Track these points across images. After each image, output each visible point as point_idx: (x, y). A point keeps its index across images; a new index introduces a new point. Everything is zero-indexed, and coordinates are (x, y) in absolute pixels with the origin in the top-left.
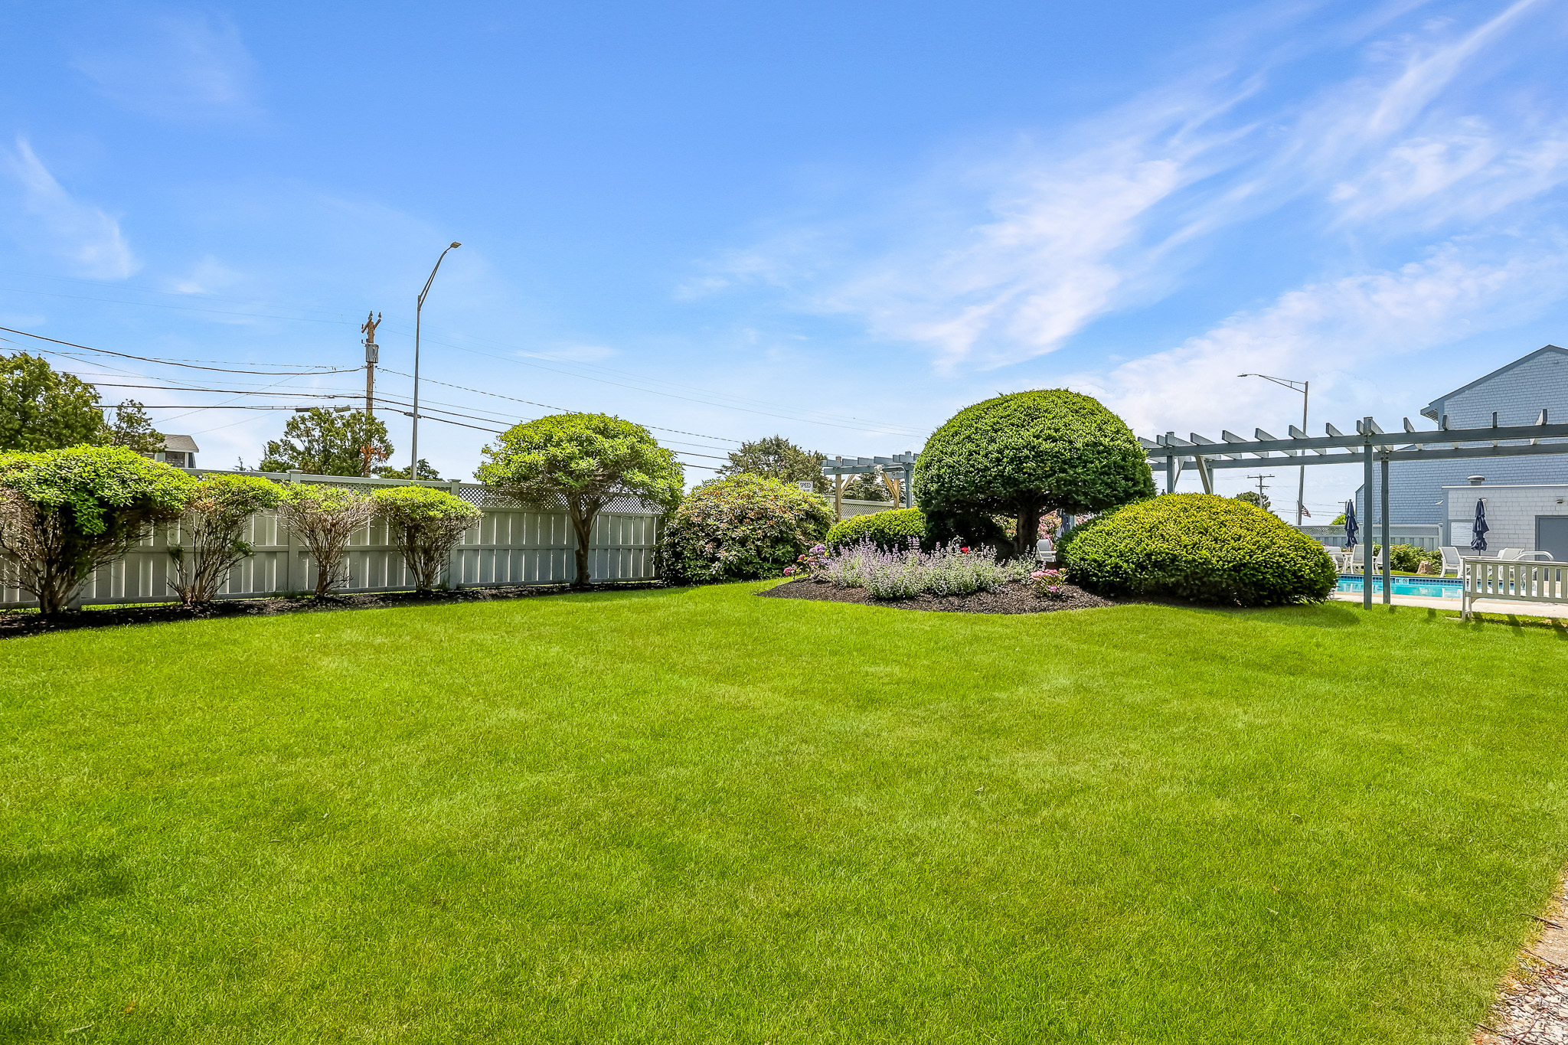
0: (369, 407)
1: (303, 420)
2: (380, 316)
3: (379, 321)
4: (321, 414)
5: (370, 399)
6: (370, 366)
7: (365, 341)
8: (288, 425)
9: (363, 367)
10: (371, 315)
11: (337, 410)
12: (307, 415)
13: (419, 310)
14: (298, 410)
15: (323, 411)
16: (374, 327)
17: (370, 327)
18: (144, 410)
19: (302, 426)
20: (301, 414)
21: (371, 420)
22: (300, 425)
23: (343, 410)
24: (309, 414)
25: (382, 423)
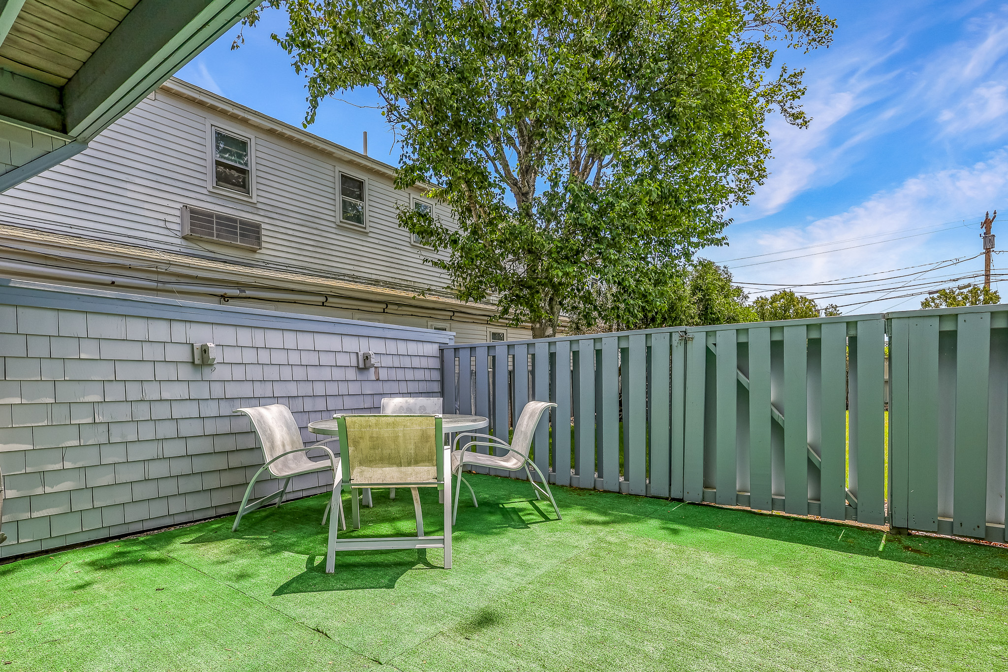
0: (987, 282)
1: (933, 299)
2: (995, 213)
3: (994, 217)
4: (946, 293)
5: (987, 276)
6: (988, 252)
8: (922, 304)
9: (981, 254)
10: (987, 214)
11: (960, 288)
12: (935, 296)
14: (930, 293)
15: (948, 291)
16: (991, 222)
17: (987, 223)
18: (838, 309)
19: (933, 304)
20: (931, 296)
21: (986, 292)
22: (930, 303)
23: (965, 287)
24: (938, 294)
25: (995, 292)
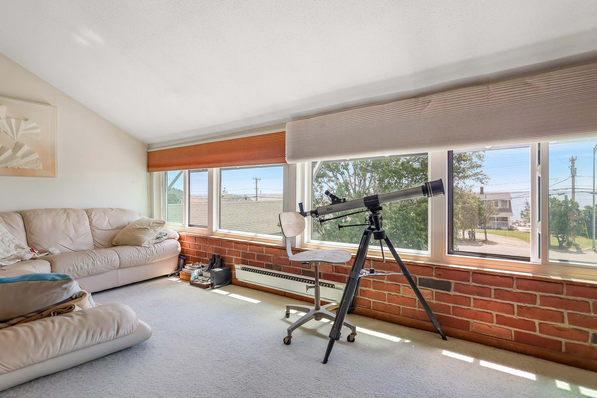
7: (570, 167)
13: (594, 154)
